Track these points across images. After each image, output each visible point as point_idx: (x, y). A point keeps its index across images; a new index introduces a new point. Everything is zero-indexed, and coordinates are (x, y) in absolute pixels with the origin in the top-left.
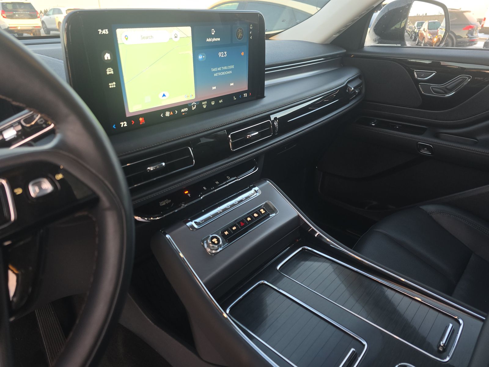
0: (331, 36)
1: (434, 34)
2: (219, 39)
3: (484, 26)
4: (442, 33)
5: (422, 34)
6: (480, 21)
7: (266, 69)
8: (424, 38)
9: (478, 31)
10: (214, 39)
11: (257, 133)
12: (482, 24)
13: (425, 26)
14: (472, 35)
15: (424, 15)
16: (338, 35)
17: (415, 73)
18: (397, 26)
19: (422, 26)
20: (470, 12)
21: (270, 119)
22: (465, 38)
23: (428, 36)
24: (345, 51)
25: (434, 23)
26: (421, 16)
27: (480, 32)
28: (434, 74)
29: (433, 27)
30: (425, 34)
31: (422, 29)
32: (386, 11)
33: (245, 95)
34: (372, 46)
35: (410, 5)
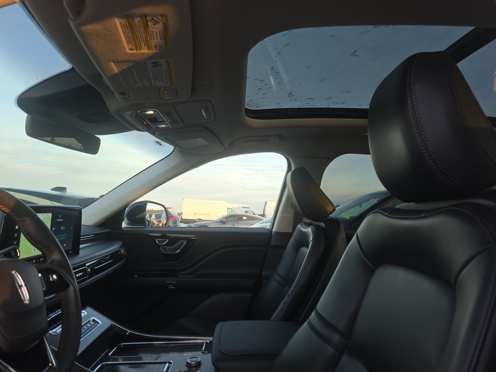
0: (101, 221)
1: (160, 222)
2: (62, 220)
3: (183, 218)
4: (164, 221)
5: (152, 221)
6: (179, 214)
7: (81, 238)
8: (154, 224)
9: (179, 222)
10: (60, 220)
11: (82, 274)
12: (181, 217)
13: (153, 217)
14: (176, 224)
15: (152, 210)
16: (104, 220)
17: (157, 241)
18: (140, 216)
19: (151, 216)
20: (171, 208)
21: (86, 266)
22: (172, 226)
23: (156, 223)
24: (110, 230)
25: (158, 215)
26: (150, 211)
27: (181, 222)
28: (167, 241)
29: (158, 217)
30: (154, 221)
31: (152, 218)
32: (132, 207)
33: (70, 252)
34: (126, 227)
35: (146, 205)
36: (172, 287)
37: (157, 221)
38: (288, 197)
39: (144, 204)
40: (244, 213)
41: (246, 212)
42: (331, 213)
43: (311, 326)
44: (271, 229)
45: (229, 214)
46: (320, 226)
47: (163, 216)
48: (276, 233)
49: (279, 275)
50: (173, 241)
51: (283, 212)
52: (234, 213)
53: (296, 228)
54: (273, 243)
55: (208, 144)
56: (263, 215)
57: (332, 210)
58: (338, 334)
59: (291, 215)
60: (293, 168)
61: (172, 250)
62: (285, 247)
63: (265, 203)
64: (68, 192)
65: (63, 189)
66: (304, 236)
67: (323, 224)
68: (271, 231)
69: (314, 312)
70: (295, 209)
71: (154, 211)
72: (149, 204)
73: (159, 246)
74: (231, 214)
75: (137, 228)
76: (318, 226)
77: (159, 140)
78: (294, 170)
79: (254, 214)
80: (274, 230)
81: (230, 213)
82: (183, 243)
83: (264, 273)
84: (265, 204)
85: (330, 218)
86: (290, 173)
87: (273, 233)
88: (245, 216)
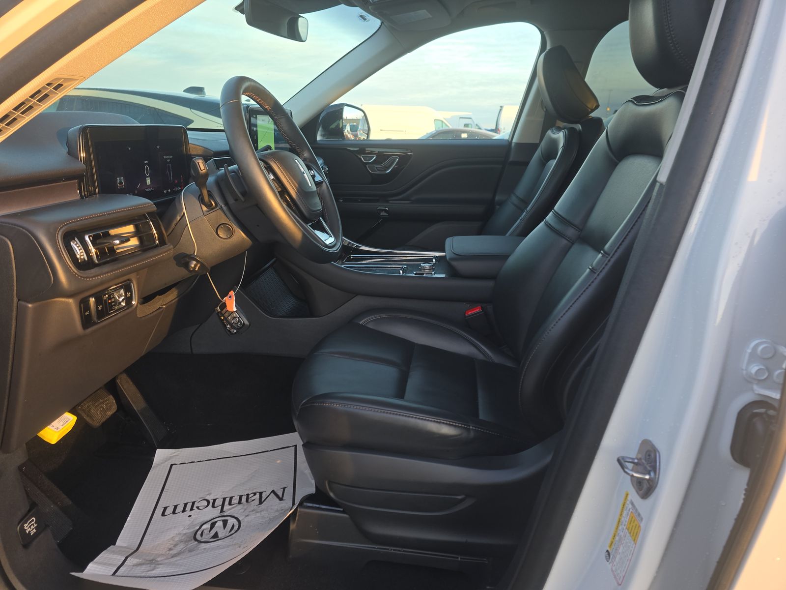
1: (356, 136)
17: (362, 158)
23: (351, 137)
25: (354, 125)
28: (375, 157)
34: (322, 140)
35: (342, 109)
36: (383, 214)
37: (353, 135)
38: (538, 92)
39: (340, 108)
40: (462, 128)
41: (466, 125)
42: (593, 111)
43: (548, 225)
44: (510, 140)
45: (437, 129)
46: (576, 129)
47: (359, 127)
48: (517, 144)
49: (517, 197)
50: (382, 157)
51: (529, 114)
52: (445, 128)
53: (545, 135)
54: (511, 159)
55: (431, 16)
56: (496, 130)
57: (594, 107)
58: (574, 229)
59: (540, 118)
60: (548, 47)
61: (381, 169)
62: (527, 164)
63: (500, 108)
64: (207, 94)
65: (199, 90)
66: (554, 143)
67: (579, 127)
68: (510, 143)
69: (551, 213)
70: (546, 110)
71: (348, 119)
72: (346, 108)
73: (365, 164)
74: (441, 129)
75: (334, 141)
76: (573, 129)
77: (364, 13)
78: (550, 50)
79: (480, 129)
80: (514, 141)
81: (439, 128)
82: (395, 160)
83: (497, 198)
84: (500, 110)
85: (590, 117)
86: (543, 55)
87: (513, 145)
88: (464, 132)
